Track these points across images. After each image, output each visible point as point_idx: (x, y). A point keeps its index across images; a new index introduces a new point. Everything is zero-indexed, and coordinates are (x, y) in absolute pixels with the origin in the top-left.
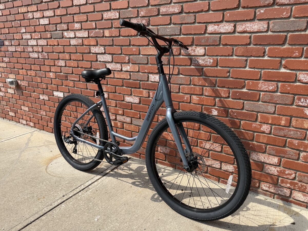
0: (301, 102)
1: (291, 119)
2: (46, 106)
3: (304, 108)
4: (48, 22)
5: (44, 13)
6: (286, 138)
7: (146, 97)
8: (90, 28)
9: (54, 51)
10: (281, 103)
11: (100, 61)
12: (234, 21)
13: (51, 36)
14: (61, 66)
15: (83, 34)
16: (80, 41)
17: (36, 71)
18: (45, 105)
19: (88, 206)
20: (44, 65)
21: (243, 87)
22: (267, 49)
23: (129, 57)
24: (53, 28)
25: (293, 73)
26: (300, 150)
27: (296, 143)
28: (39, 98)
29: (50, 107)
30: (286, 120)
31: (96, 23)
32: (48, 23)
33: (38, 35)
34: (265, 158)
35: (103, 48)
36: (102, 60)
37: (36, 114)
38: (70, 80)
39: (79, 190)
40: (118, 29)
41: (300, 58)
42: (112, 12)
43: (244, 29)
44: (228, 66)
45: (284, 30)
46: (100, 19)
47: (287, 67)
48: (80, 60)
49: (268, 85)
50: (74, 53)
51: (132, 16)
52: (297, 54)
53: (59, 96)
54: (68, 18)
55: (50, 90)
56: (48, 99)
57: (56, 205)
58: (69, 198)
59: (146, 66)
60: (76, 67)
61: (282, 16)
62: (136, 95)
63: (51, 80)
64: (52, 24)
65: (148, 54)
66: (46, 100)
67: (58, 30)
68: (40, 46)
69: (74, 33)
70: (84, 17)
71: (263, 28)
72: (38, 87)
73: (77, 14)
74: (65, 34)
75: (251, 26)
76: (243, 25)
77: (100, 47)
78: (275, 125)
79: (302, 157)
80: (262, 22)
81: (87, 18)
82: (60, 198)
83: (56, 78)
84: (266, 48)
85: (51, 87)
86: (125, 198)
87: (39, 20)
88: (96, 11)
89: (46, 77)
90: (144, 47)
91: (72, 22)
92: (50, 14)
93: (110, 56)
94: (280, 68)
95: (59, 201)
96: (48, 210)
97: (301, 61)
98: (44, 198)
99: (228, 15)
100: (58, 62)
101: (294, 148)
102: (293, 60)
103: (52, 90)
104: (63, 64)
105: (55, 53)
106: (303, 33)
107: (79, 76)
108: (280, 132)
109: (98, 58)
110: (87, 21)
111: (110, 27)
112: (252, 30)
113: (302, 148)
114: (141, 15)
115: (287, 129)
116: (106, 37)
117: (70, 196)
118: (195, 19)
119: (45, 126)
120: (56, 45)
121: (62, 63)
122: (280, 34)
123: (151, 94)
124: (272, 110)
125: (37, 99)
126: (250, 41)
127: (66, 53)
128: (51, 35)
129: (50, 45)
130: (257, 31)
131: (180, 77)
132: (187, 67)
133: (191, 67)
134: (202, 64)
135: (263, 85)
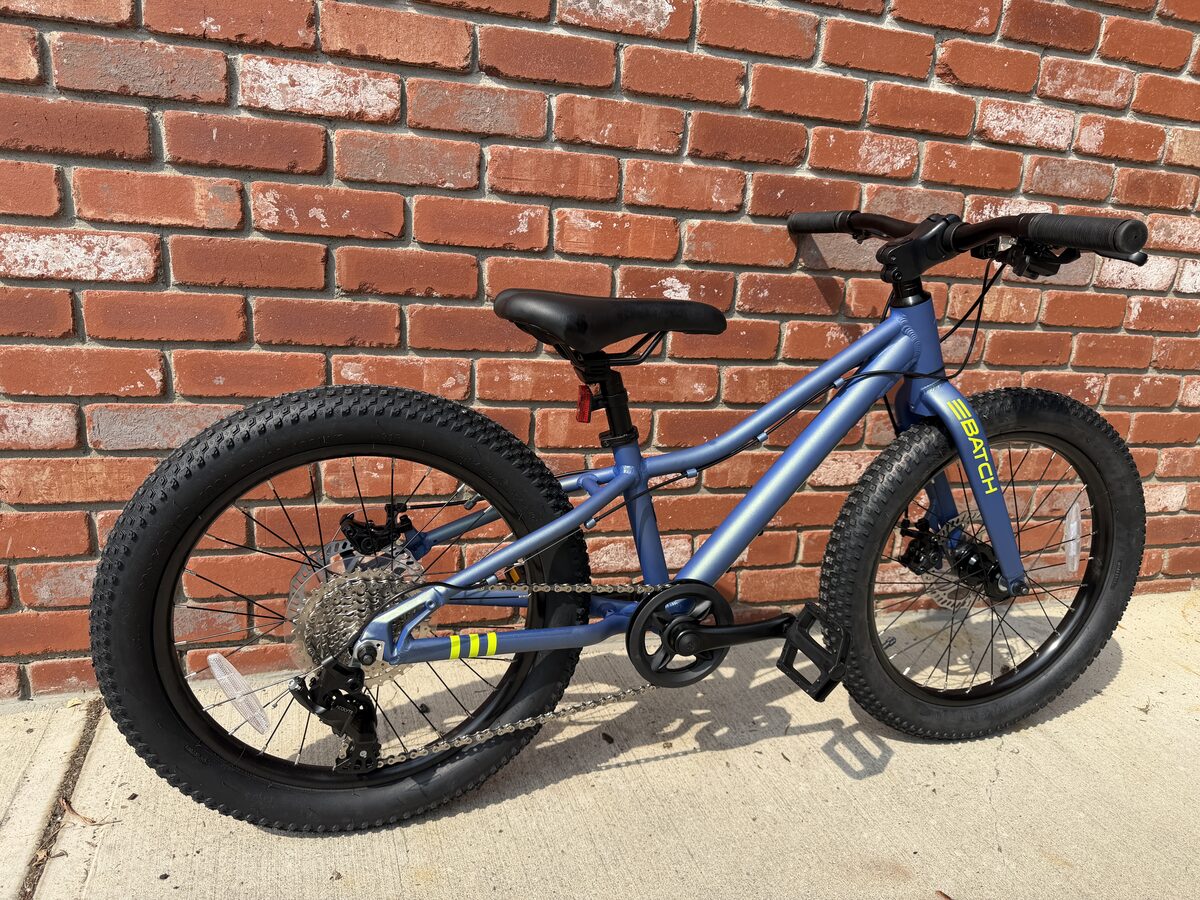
7: (213, 232)
21: (801, 159)
41: (992, 41)
47: (950, 75)
49: (891, 149)
52: (986, 20)
94: (929, 74)
97: (992, 52)
102: (972, 46)
131: (482, 89)
132: (525, 29)
133: (549, 32)
134: (614, 22)
135: (874, 150)
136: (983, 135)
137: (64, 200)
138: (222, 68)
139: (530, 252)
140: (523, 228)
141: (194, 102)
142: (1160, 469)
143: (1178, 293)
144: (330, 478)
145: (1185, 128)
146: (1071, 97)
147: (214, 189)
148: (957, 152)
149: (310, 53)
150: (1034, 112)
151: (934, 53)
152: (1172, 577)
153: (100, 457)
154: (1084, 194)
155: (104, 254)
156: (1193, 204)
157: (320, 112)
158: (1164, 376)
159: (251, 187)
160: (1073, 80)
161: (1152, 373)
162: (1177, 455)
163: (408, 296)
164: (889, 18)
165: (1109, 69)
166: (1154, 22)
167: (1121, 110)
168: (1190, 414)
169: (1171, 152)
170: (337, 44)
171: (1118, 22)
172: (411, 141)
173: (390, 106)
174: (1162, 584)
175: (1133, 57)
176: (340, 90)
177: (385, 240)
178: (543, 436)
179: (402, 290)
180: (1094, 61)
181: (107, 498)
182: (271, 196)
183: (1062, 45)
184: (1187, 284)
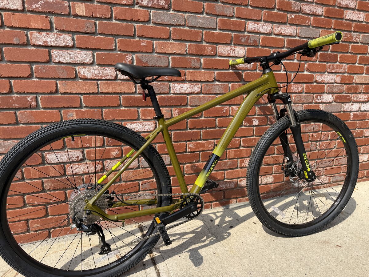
0: (318, 100)
3: (320, 104)
6: (309, 133)
11: (59, 63)
12: (272, 21)
23: (132, 56)
25: (311, 75)
35: (70, 38)
40: (107, 6)
43: (279, 32)
45: (307, 37)
47: (308, 70)
61: (305, 24)
62: (148, 118)
65: (170, 52)
71: (293, 32)
76: (279, 28)
77: (60, 35)
80: (292, 27)
93: (90, 53)
94: (304, 70)
97: (317, 64)
99: (267, 14)
101: (314, 140)
102: (312, 64)
109: (52, 56)
112: (286, 34)
113: (318, 138)
118: (234, 13)
122: (304, 39)
130: (289, 35)
131: (216, 84)
132: (224, 71)
133: (229, 71)
134: (242, 68)
135: (294, 87)
136: (316, 82)
137: (139, 116)
138: (168, 86)
139: (226, 116)
140: (225, 112)
141: (163, 94)
142: (362, 152)
143: (361, 111)
144: (186, 169)
145: (358, 75)
146: (334, 72)
147: (167, 110)
148: (311, 86)
149: (184, 81)
150: (326, 76)
151: (305, 66)
152: (367, 177)
153: (142, 169)
154: (338, 92)
155: (145, 126)
156: (362, 91)
157: (186, 93)
158: (360, 130)
159: (173, 109)
160: (334, 68)
161: (357, 130)
162: (365, 148)
163: (202, 128)
164: (295, 60)
165: (341, 65)
166: (349, 54)
167: (344, 73)
168: (367, 138)
169: (356, 81)
170: (190, 79)
171: (342, 55)
172: (203, 97)
173: (199, 90)
174: (365, 179)
175: (346, 62)
176: (190, 88)
177: (198, 117)
178: (229, 156)
179: (201, 127)
180: (338, 64)
181: (143, 178)
182: (177, 110)
183: (331, 61)
184: (362, 109)
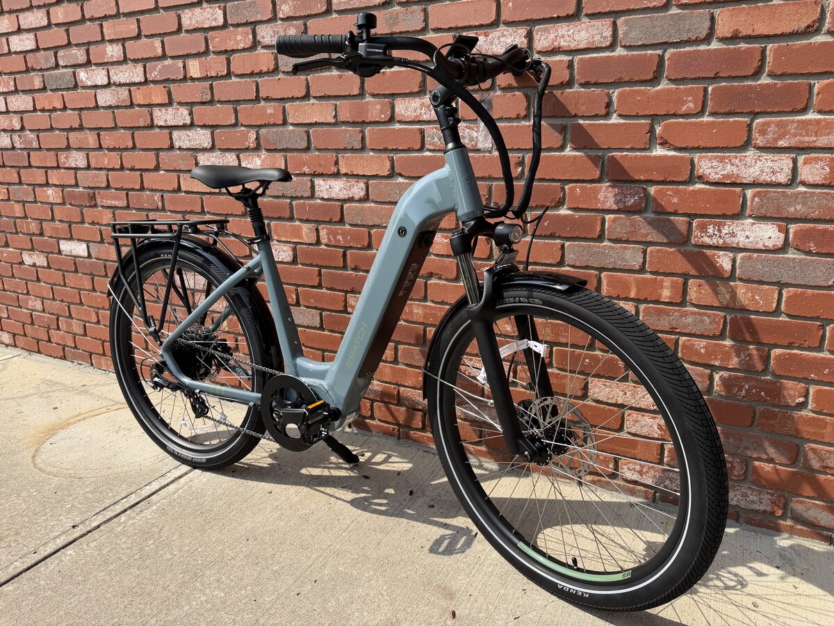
0: (708, 236)
1: (685, 284)
2: (42, 284)
3: (717, 252)
4: (34, 43)
5: (20, 19)
6: (677, 337)
7: (310, 244)
8: (149, 56)
9: (54, 126)
10: (659, 241)
11: (180, 148)
12: (527, 20)
13: (44, 85)
14: (76, 169)
15: (129, 73)
16: (124, 93)
17: (9, 184)
18: (38, 280)
19: (141, 550)
20: (30, 166)
21: (560, 203)
22: (615, 94)
23: (257, 133)
24: (47, 59)
25: (683, 157)
26: (713, 365)
27: (701, 348)
28: (22, 263)
29: (54, 287)
30: (672, 287)
31: (163, 42)
32: (34, 47)
33: (9, 83)
34: (626, 394)
35: (187, 112)
36: (186, 145)
37: (16, 307)
38: (103, 206)
39: (123, 509)
40: (223, 57)
41: (700, 117)
42: (205, 9)
43: (552, 43)
44: (517, 147)
45: (655, 42)
46: (175, 28)
47: (667, 143)
48: (126, 149)
49: (623, 193)
50: (108, 128)
51: (259, 18)
52: (691, 105)
53: (75, 253)
54: (88, 32)
55: (51, 237)
56: (45, 264)
57: (49, 551)
58: (90, 532)
59: (305, 156)
60: (117, 170)
61: (646, 4)
62: (283, 239)
63: (52, 209)
64: (44, 49)
65: (309, 122)
66: (40, 267)
67: (63, 67)
68: (15, 112)
69: (105, 72)
70: (129, 27)
71: (601, 37)
72: (16, 229)
73: (111, 17)
74: (82, 75)
75: (570, 33)
76: (549, 33)
77: (178, 109)
78: (646, 301)
79: (717, 385)
80: (597, 23)
81: (139, 27)
82: (64, 533)
83: (64, 203)
84: (613, 92)
85: (52, 228)
86: (248, 524)
87: (7, 39)
88: (162, 8)
89: (35, 202)
90: (298, 103)
91: (97, 41)
92: (38, 21)
93: (207, 132)
94: (650, 145)
95: (60, 542)
96: (25, 567)
97: (701, 124)
98: (17, 534)
99: (511, 4)
100: (67, 158)
101: (697, 361)
102: (681, 123)
103: (55, 238)
104: (82, 163)
105: (58, 132)
106: (702, 47)
107: (127, 194)
108: (659, 320)
109: (174, 140)
110: (138, 36)
111: (202, 49)
112: (573, 46)
113: (716, 359)
114: (283, 14)
115: (676, 311)
116: (193, 79)
117: (95, 524)
118: (426, 20)
119: (42, 340)
120: (60, 110)
121: (77, 159)
122: (643, 52)
123: (323, 233)
124: (636, 262)
125: (17, 264)
126: (572, 75)
127: (89, 129)
128: (44, 81)
129: (43, 110)
130: (586, 46)
131: (396, 184)
132: (414, 154)
133: (424, 155)
136: (701, 179)
138: (309, 184)
146: (786, 145)
148: (678, 192)
149: (337, 175)
150: (748, 159)
154: (814, 215)
155: (279, 252)
157: (340, 198)
159: (320, 227)
160: (786, 133)
164: (614, 116)
165: (827, 120)
170: (345, 171)
171: (828, 85)
172: (372, 207)
173: (362, 194)
176: (345, 189)
180: (811, 116)
182: (326, 231)
183: (769, 110)
